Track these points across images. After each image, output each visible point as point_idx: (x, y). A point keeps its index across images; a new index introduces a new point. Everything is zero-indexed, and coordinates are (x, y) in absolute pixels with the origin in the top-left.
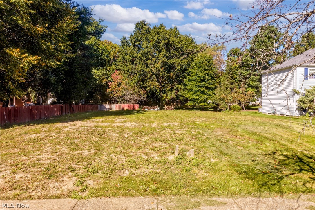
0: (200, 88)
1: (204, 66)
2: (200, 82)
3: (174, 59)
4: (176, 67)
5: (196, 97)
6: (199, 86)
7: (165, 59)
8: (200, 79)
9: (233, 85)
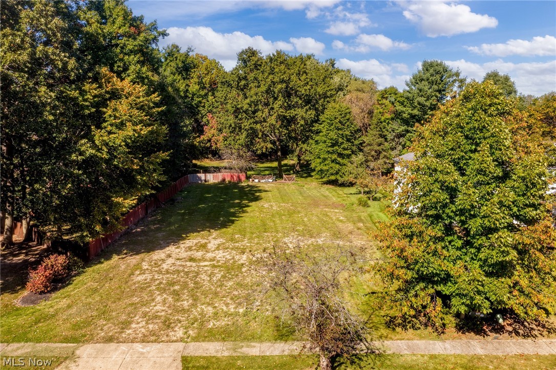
0: (330, 155)
1: (337, 123)
2: (330, 147)
3: (296, 109)
4: (299, 121)
5: (325, 168)
6: (328, 152)
7: (282, 112)
8: (331, 143)
9: (382, 147)
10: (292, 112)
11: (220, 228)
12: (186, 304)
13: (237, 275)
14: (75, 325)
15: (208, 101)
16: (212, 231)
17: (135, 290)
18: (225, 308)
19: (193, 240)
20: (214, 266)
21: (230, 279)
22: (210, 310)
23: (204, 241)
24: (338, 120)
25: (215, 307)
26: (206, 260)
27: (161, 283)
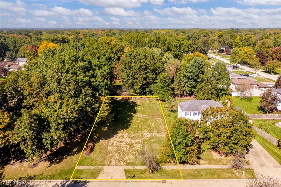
2: (160, 89)
4: (150, 78)
8: (161, 87)
10: (148, 75)
11: (126, 129)
12: (122, 156)
13: (133, 147)
14: (100, 162)
15: (115, 59)
16: (124, 130)
17: (110, 152)
18: (131, 157)
19: (120, 134)
20: (127, 144)
21: (131, 149)
22: (127, 158)
23: (123, 135)
24: (163, 80)
25: (129, 157)
26: (124, 142)
27: (115, 150)
